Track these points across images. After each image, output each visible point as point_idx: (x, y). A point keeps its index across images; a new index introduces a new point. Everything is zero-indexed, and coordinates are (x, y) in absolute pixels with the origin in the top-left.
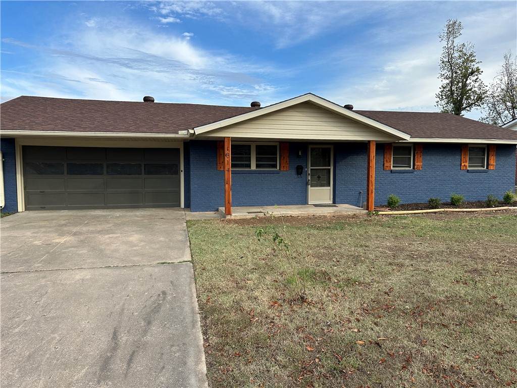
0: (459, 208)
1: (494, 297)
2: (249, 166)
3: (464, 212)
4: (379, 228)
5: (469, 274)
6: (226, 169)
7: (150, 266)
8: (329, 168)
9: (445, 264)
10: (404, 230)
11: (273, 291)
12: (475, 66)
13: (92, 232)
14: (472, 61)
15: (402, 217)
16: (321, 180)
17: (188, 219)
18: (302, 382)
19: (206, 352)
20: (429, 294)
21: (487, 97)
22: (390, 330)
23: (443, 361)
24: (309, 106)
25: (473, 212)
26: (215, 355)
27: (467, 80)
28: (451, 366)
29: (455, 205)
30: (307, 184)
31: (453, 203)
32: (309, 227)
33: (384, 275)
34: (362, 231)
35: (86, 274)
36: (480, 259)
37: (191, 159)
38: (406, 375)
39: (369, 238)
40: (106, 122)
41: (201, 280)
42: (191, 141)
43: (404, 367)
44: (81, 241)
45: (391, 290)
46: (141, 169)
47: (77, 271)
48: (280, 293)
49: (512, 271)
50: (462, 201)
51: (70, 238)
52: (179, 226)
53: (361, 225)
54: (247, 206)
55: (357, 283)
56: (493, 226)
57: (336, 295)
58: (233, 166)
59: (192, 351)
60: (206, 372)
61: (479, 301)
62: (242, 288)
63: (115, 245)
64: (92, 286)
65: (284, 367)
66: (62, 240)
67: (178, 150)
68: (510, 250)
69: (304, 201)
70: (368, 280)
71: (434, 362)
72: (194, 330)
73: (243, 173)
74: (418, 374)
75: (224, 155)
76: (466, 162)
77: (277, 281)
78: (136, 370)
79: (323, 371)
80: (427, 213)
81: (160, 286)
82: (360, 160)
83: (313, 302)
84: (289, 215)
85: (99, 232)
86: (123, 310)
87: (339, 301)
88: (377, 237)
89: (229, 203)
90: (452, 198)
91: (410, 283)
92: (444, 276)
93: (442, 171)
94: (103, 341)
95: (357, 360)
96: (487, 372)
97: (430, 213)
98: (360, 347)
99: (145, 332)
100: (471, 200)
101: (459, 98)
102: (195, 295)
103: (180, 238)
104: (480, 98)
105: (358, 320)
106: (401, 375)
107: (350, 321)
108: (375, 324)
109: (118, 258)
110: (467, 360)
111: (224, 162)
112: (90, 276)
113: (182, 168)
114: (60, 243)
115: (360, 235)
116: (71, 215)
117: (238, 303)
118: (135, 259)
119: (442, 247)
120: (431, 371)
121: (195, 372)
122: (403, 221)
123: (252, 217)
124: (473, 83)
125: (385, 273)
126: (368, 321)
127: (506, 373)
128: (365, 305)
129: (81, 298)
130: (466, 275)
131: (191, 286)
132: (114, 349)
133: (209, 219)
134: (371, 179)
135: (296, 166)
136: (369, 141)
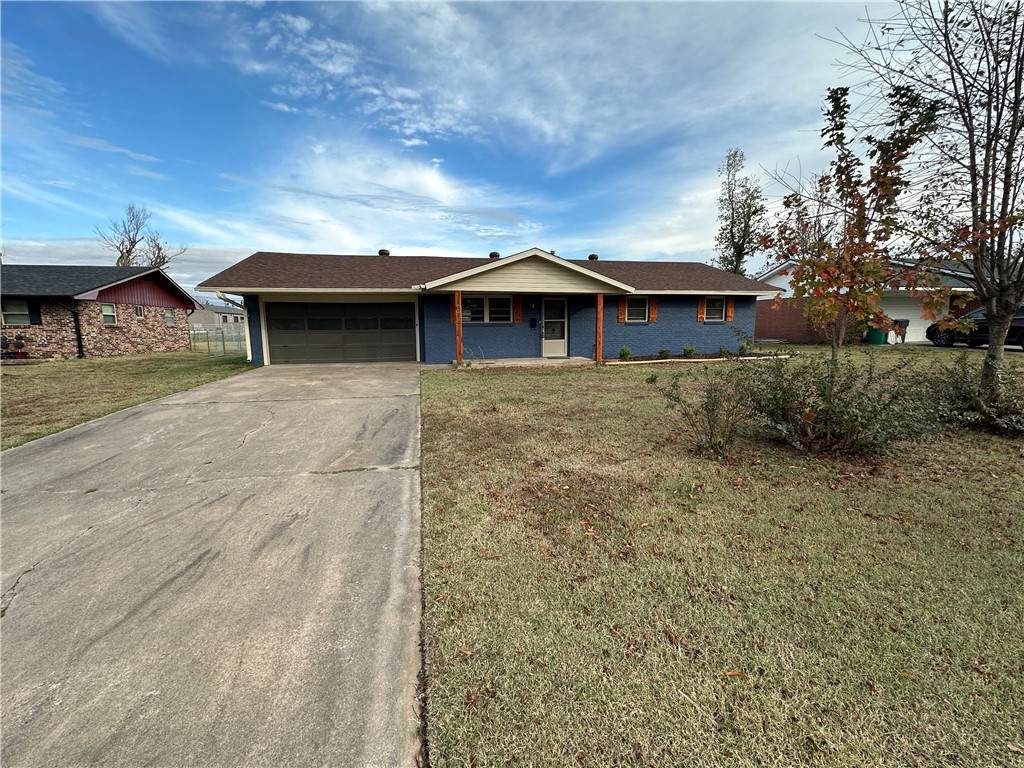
2: (483, 319)
7: (387, 397)
8: (564, 320)
11: (476, 407)
13: (337, 378)
14: (756, 198)
16: (556, 333)
19: (422, 431)
26: (427, 432)
27: (749, 220)
30: (541, 336)
31: (686, 355)
37: (425, 313)
41: (425, 403)
42: (424, 295)
44: (329, 384)
46: (378, 324)
50: (694, 353)
51: (319, 382)
52: (413, 374)
54: (480, 359)
59: (412, 431)
63: (358, 386)
64: (344, 407)
67: (413, 305)
69: (539, 355)
72: (415, 424)
73: (476, 326)
76: (703, 314)
80: (659, 363)
81: (395, 407)
85: (343, 378)
86: (368, 417)
90: (685, 350)
93: (678, 323)
99: (383, 425)
101: (740, 242)
102: (419, 410)
103: (413, 382)
109: (361, 393)
111: (454, 315)
112: (341, 402)
113: (417, 322)
114: (311, 385)
117: (448, 412)
118: (375, 393)
129: (338, 412)
131: (417, 406)
132: (364, 431)
133: (441, 369)
134: (598, 330)
135: (529, 319)
136: (596, 294)
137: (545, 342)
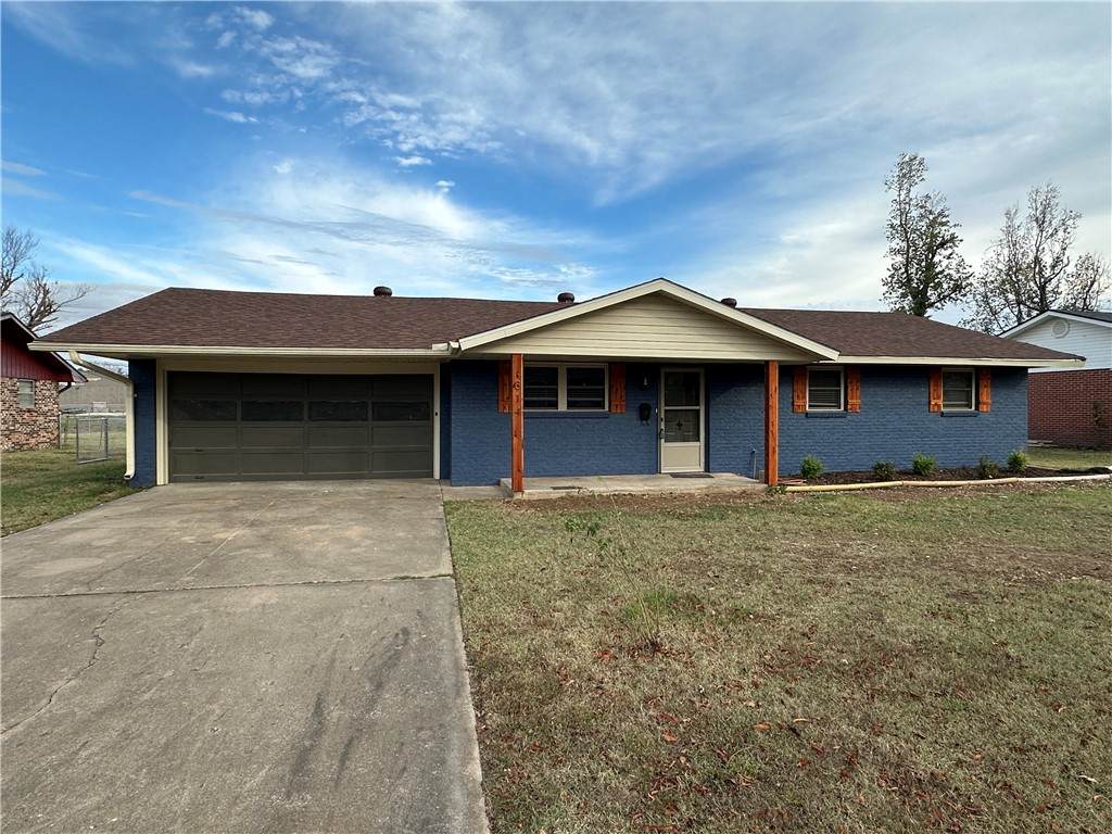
0: (928, 480)
1: (1004, 644)
2: (555, 405)
3: (937, 487)
4: (788, 516)
5: (954, 600)
6: (515, 409)
9: (908, 581)
10: (833, 520)
11: (600, 630)
12: (945, 232)
13: (281, 521)
15: (826, 496)
16: (684, 430)
17: (446, 498)
18: (656, 801)
19: (481, 742)
20: (883, 638)
22: (815, 703)
23: (915, 763)
24: (660, 301)
25: (954, 486)
26: (497, 747)
27: (933, 256)
28: (932, 774)
29: (921, 474)
30: (658, 437)
31: (918, 472)
32: (664, 515)
33: (801, 601)
34: (758, 521)
35: (270, 596)
36: (973, 572)
37: (453, 393)
38: (848, 789)
39: (771, 535)
40: (309, 331)
41: (470, 609)
42: (453, 361)
43: (843, 775)
45: (813, 628)
47: (255, 591)
48: (612, 635)
49: (1033, 595)
52: (431, 512)
53: (755, 511)
54: (552, 476)
55: (751, 616)
56: (991, 512)
57: (715, 639)
58: (527, 404)
59: (455, 737)
60: (481, 779)
61: (975, 652)
62: (544, 625)
63: (321, 544)
64: (280, 617)
65: (623, 771)
66: (230, 535)
67: (430, 378)
68: (1025, 556)
69: (653, 468)
70: (770, 611)
71: (898, 766)
72: (458, 701)
73: (544, 416)
74: (870, 788)
75: (511, 387)
76: (939, 398)
77: (607, 614)
78: (355, 774)
79: (695, 780)
80: (872, 488)
81: (399, 619)
82: (751, 395)
83: (674, 652)
84: (626, 493)
85: (294, 520)
86: (333, 661)
87: (721, 649)
88: (785, 531)
89: (519, 470)
90: (916, 463)
91: (847, 615)
92: (908, 603)
93: (896, 414)
94: (296, 718)
95: (757, 760)
96: (999, 786)
97: (877, 488)
98: (761, 735)
99: (372, 702)
100: (950, 466)
101: (921, 287)
102: (460, 637)
104: (958, 287)
105: (756, 686)
106: (838, 790)
107: (740, 687)
108: (787, 692)
110: (959, 763)
111: (510, 397)
113: (437, 409)
115: (755, 529)
117: (536, 652)
119: (901, 550)
120: (895, 782)
121: (462, 777)
122: (830, 504)
123: (559, 495)
124: (945, 262)
125: (802, 599)
126: (775, 687)
127: (1035, 789)
128: (768, 657)
129: (261, 640)
130: (949, 601)
132: (317, 733)
133: (483, 498)
134: (771, 428)
135: (637, 405)
136: (767, 362)
137: (665, 446)
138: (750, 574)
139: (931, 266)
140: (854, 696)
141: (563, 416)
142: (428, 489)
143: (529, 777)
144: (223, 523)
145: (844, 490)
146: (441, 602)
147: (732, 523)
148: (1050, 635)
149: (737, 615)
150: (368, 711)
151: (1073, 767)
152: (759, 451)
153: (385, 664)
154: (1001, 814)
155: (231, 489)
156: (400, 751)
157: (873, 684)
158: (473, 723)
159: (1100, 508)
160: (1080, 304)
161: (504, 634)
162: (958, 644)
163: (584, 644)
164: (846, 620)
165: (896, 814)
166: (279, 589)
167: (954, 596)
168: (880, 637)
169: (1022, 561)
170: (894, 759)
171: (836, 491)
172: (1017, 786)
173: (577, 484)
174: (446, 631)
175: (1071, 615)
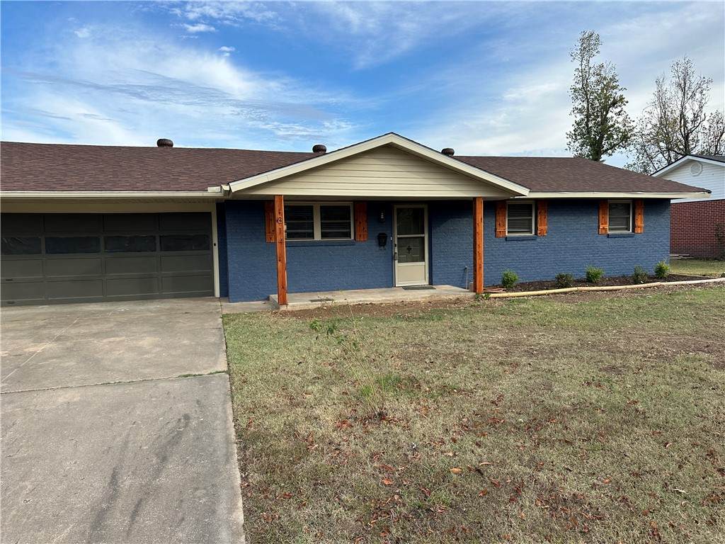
0: (597, 286)
1: (635, 402)
2: (312, 235)
3: (603, 291)
4: (489, 316)
5: (604, 373)
6: (278, 239)
7: (167, 380)
8: (423, 235)
9: (574, 360)
10: (522, 318)
11: (341, 406)
12: (617, 94)
13: (84, 336)
14: (614, 88)
15: (520, 300)
16: (413, 254)
17: (225, 312)
18: (374, 528)
19: (244, 495)
20: (551, 402)
21: (635, 135)
22: (496, 451)
23: (563, 488)
24: (391, 151)
25: (616, 290)
26: (256, 498)
27: (607, 113)
28: (574, 495)
29: (591, 282)
30: (393, 259)
31: (590, 280)
32: (396, 318)
33: (492, 378)
34: (466, 321)
35: (74, 396)
36: (620, 352)
37: (228, 228)
38: (514, 509)
39: (475, 330)
40: (101, 177)
41: (240, 397)
42: (227, 201)
43: (511, 500)
44: (68, 348)
45: (501, 397)
46: (155, 244)
47: (61, 392)
48: (350, 409)
49: (660, 367)
50: (601, 276)
51: (51, 345)
52: (212, 323)
53: (466, 312)
54: (310, 292)
55: (455, 391)
56: (639, 308)
57: (427, 408)
58: (289, 235)
59: (224, 494)
60: (243, 522)
61: (614, 408)
62: (297, 405)
63: (118, 353)
64: (81, 412)
65: (351, 508)
66: (39, 348)
67: (209, 214)
68: (659, 339)
69: (389, 283)
70: (470, 386)
71: (551, 491)
72: (228, 467)
73: (304, 245)
74: (530, 507)
75: (275, 221)
76: (606, 223)
77: (347, 394)
78: (143, 526)
79: (404, 511)
80: (555, 293)
81: (182, 408)
82: (463, 224)
83: (396, 419)
84: (368, 303)
85: (95, 335)
86: (126, 443)
87: (430, 416)
88: (486, 327)
89: (283, 288)
90: (588, 273)
91: (526, 387)
92: (571, 377)
93: (574, 237)
94: (96, 487)
95: (451, 493)
96: (619, 500)
97: (558, 293)
98: (455, 476)
99: (158, 472)
100: (612, 274)
101: (598, 138)
102: (231, 418)
103: (213, 340)
104: (625, 138)
105: (454, 441)
106: (507, 510)
107: (443, 442)
108: (477, 444)
109: (121, 372)
110: (594, 486)
111: (274, 230)
112: (79, 398)
113: (215, 240)
114: (35, 352)
115: (463, 326)
116: (53, 313)
117: (291, 425)
118: (147, 371)
119: (571, 338)
120: (547, 502)
121: (228, 522)
122: (522, 306)
123: (316, 306)
124: (615, 118)
125: (494, 377)
126: (468, 441)
127: (643, 500)
128: (465, 420)
129: (66, 430)
130: (601, 374)
131: (225, 406)
132: (112, 498)
133: (255, 311)
134: (478, 250)
135: (377, 235)
136: (475, 198)
137: (398, 266)
138: (457, 359)
139: (605, 120)
140: (526, 445)
141: (318, 244)
142: (210, 305)
143: (279, 518)
144: (31, 340)
145: (534, 295)
146: (216, 392)
147: (446, 321)
148: (668, 394)
149: (445, 390)
150: (155, 479)
151: (671, 484)
152: (470, 267)
153: (169, 442)
154: (618, 518)
155: (38, 311)
156: (180, 507)
157: (539, 435)
158: (239, 481)
159: (716, 302)
160: (713, 150)
161: (266, 414)
162: (604, 403)
163: (328, 417)
164: (525, 391)
165: (546, 524)
166: (82, 390)
167: (605, 370)
168: (549, 401)
169: (656, 343)
170: (548, 485)
171: (528, 296)
172: (631, 498)
173: (330, 297)
174: (220, 414)
175: (684, 379)
